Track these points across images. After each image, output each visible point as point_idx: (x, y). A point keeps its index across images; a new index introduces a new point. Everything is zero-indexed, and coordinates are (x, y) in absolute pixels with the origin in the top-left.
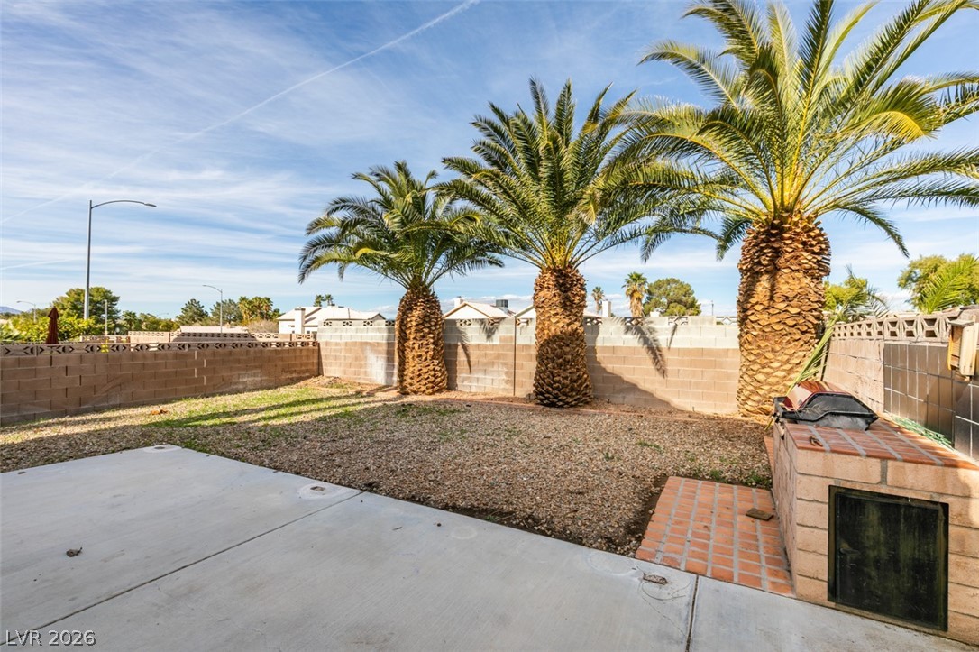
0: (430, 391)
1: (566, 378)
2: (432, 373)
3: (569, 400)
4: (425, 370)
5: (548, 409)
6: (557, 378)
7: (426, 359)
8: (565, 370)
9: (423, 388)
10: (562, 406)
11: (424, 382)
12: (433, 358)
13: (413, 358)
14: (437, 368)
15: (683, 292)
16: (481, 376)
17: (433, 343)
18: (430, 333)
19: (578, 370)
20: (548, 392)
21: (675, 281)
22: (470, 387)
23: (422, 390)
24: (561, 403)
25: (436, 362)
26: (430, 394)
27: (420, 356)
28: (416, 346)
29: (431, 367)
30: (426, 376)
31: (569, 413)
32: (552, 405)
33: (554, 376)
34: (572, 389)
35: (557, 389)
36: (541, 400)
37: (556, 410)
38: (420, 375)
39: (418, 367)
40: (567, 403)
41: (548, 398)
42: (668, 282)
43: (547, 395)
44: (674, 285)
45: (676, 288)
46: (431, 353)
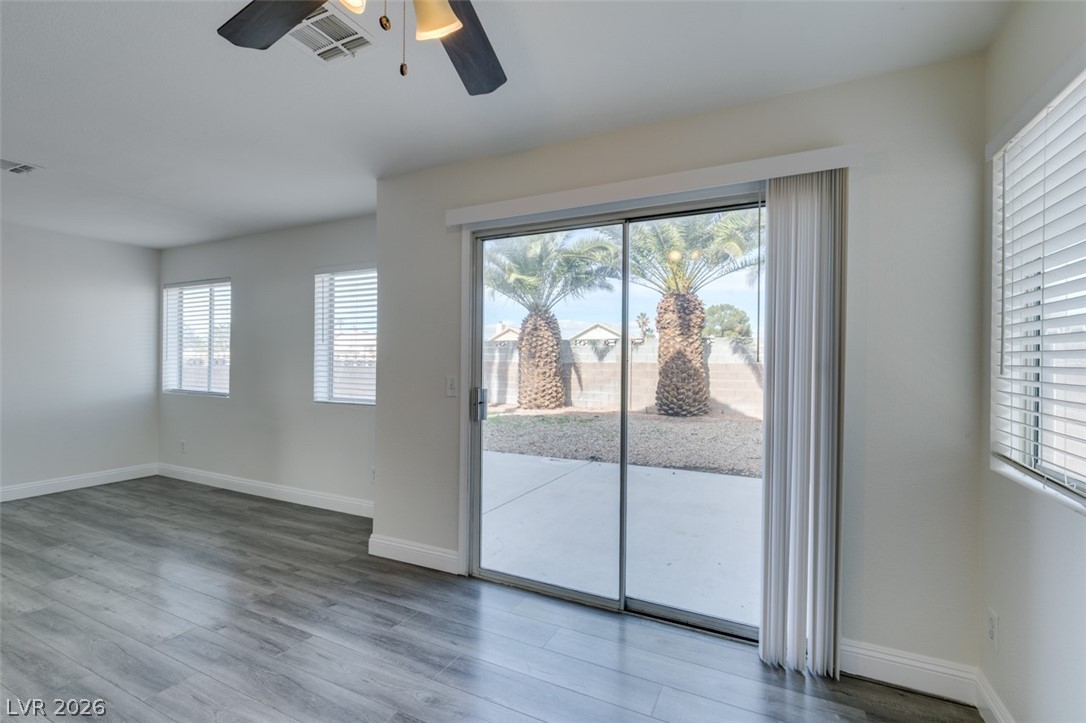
0: (553, 405)
1: (690, 390)
2: (555, 389)
3: (692, 409)
4: (549, 386)
5: (672, 418)
6: (682, 391)
7: (549, 376)
8: (689, 383)
9: (547, 403)
10: (685, 415)
11: (548, 397)
12: (555, 375)
13: (538, 375)
14: (559, 384)
15: (738, 318)
16: (597, 392)
17: (555, 361)
18: (552, 352)
19: (699, 384)
20: (672, 403)
21: (729, 307)
22: (586, 402)
23: (546, 404)
24: (684, 413)
25: (558, 378)
26: (553, 408)
27: (545, 373)
28: (541, 364)
29: (554, 383)
30: (550, 391)
31: (693, 421)
32: (676, 414)
33: (678, 389)
34: (695, 400)
35: (681, 400)
36: (666, 411)
37: (681, 419)
38: (544, 391)
39: (543, 383)
40: (690, 413)
41: (672, 409)
42: (723, 308)
43: (672, 406)
44: (729, 312)
45: (730, 315)
46: (554, 370)
